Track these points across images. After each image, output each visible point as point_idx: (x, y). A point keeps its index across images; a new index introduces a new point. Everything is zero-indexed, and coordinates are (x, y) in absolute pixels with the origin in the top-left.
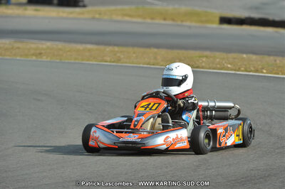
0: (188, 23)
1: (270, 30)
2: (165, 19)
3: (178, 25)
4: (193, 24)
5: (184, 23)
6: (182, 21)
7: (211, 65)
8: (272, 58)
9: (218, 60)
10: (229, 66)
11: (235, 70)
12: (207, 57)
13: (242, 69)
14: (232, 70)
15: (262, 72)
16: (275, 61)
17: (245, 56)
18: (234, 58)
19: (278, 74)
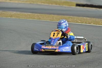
0: (65, 6)
1: (94, 9)
2: (56, 4)
3: (61, 7)
4: (66, 6)
5: (63, 6)
6: (62, 5)
7: (73, 21)
8: (95, 19)
9: (75, 19)
10: (79, 21)
11: (82, 23)
12: (71, 18)
13: (84, 23)
14: (80, 23)
15: (91, 24)
16: (96, 20)
17: (85, 18)
18: (81, 19)
19: (97, 25)
